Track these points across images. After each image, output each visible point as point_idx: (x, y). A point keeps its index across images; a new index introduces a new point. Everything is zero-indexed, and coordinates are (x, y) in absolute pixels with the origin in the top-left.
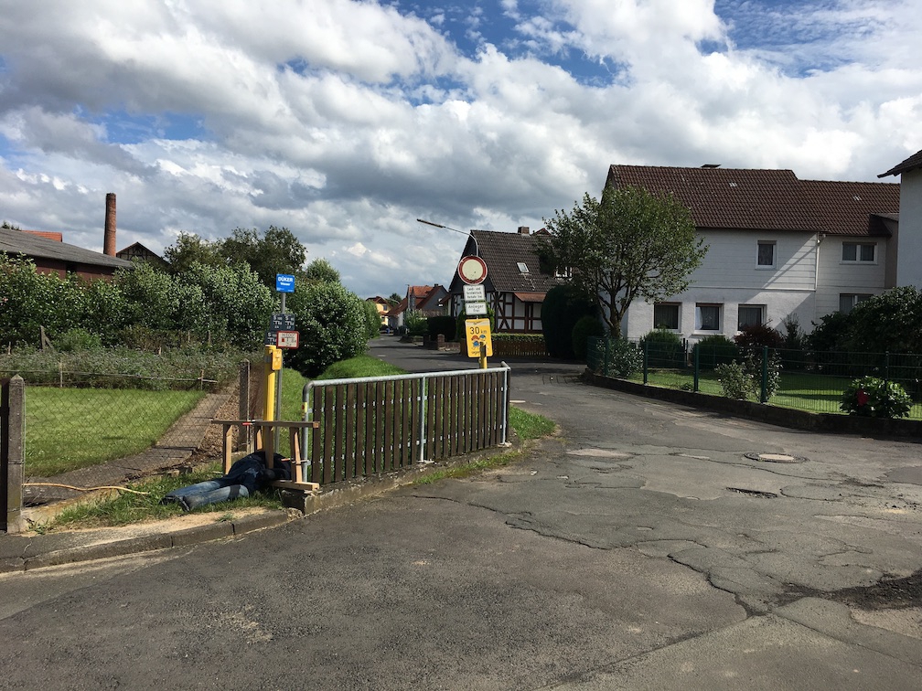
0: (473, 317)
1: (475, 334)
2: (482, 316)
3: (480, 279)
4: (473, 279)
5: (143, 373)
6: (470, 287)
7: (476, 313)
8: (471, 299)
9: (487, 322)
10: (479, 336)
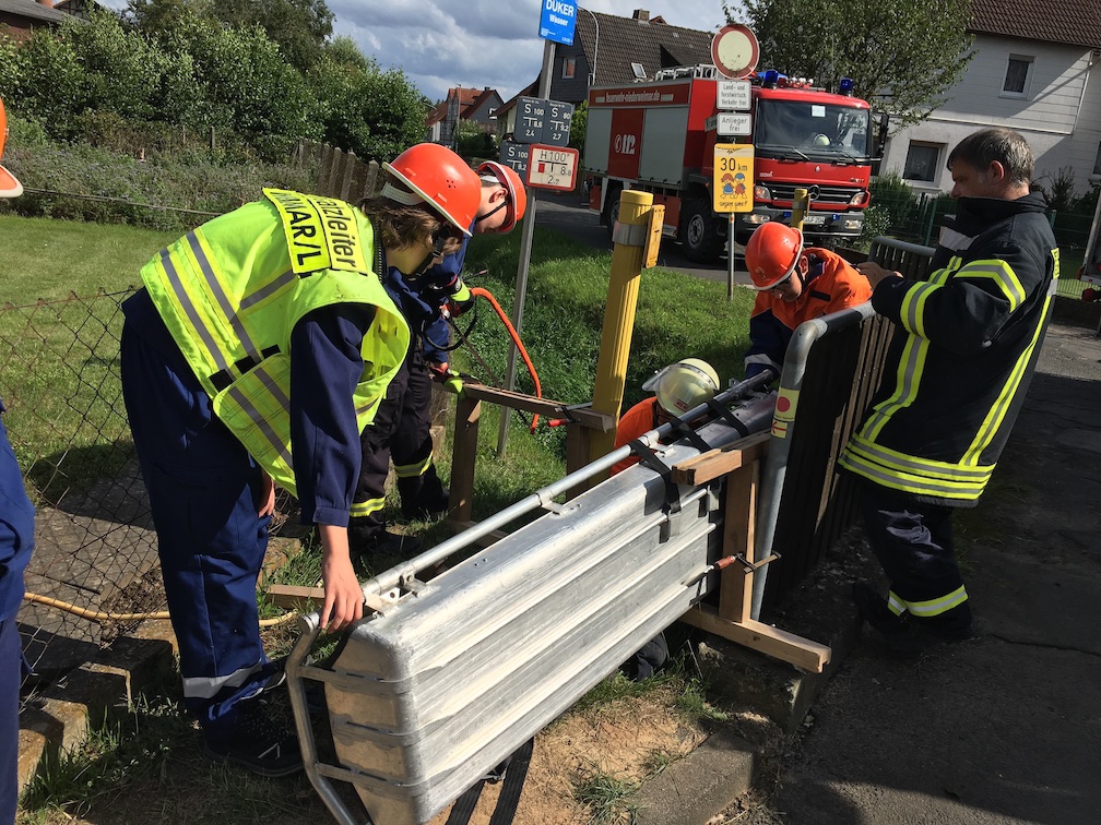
0: (725, 139)
1: (728, 171)
2: (741, 140)
3: (747, 69)
4: (735, 68)
5: (134, 196)
6: (728, 83)
7: (734, 132)
8: (727, 106)
9: (749, 149)
10: (733, 174)
